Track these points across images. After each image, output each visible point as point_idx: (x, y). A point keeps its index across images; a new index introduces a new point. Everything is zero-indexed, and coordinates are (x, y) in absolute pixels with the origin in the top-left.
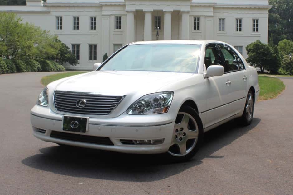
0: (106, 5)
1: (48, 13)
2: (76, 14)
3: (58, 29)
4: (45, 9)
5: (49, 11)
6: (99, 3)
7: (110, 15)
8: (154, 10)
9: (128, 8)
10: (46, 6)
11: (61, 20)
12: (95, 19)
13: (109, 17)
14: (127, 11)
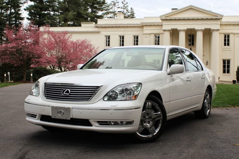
0: (147, 25)
1: (98, 32)
2: (122, 34)
3: (107, 46)
4: (97, 30)
5: (100, 31)
6: (140, 23)
7: (150, 34)
8: (187, 29)
9: (164, 28)
10: (97, 27)
11: (109, 38)
12: (137, 37)
13: (149, 35)
14: (164, 30)
